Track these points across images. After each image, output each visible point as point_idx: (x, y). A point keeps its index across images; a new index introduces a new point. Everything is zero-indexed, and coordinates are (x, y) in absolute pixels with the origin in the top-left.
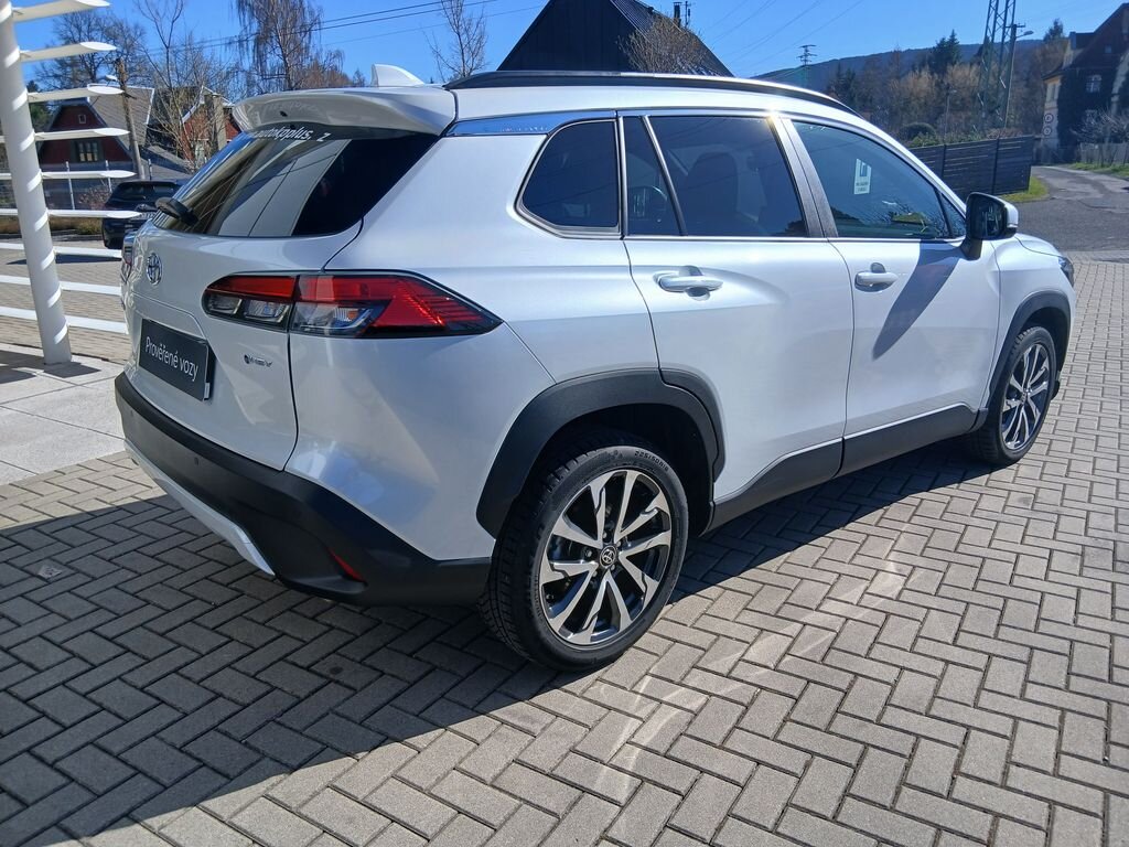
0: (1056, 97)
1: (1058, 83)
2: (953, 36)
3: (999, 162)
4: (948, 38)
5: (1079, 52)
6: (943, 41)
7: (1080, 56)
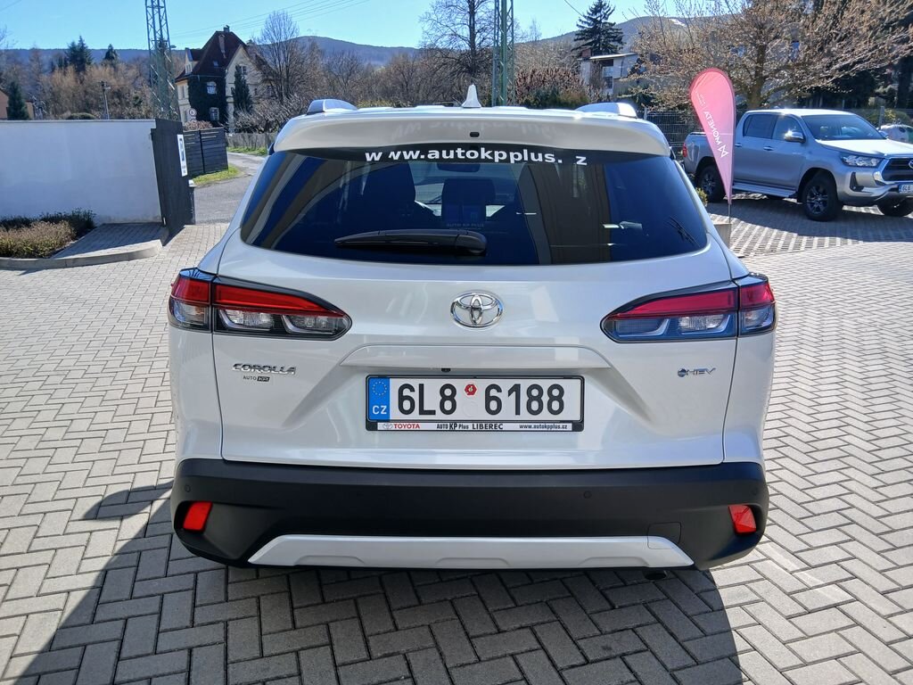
0: (187, 96)
1: (186, 86)
2: (81, 40)
3: (204, 148)
4: (77, 43)
5: (196, 63)
6: (73, 44)
7: (197, 66)
